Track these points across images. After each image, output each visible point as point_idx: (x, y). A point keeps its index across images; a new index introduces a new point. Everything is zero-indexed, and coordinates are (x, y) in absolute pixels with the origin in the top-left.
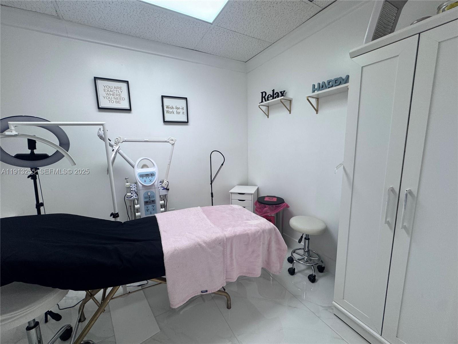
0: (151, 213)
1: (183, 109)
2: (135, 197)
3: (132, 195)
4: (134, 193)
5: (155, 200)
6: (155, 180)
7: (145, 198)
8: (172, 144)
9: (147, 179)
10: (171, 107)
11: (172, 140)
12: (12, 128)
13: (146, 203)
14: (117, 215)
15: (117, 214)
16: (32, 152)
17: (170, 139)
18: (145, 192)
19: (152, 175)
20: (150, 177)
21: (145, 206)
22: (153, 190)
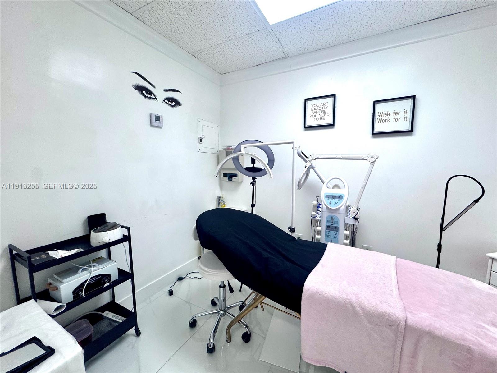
0: (331, 240)
1: (405, 113)
2: (319, 218)
3: (317, 215)
4: (320, 214)
5: (338, 227)
6: (342, 204)
7: (328, 222)
8: (371, 163)
9: (333, 201)
10: (387, 114)
11: (372, 157)
12: (242, 149)
13: (328, 227)
14: (293, 230)
16: (253, 166)
17: (368, 157)
18: (328, 215)
19: (340, 197)
20: (337, 200)
21: (326, 231)
22: (337, 215)
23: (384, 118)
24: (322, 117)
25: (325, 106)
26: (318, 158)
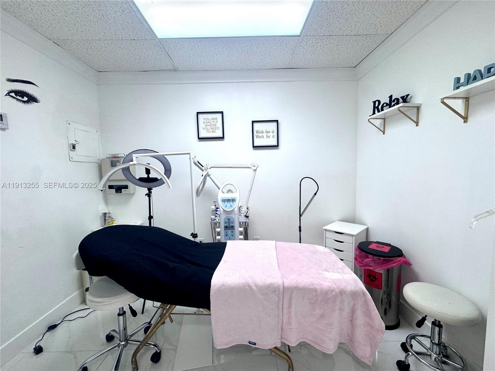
0: (230, 238)
1: (273, 132)
2: (218, 221)
3: (216, 218)
4: (218, 217)
5: (234, 226)
6: (235, 206)
7: (225, 223)
8: (254, 170)
9: (228, 204)
10: (261, 132)
11: (254, 166)
12: (134, 159)
13: (226, 227)
14: (196, 236)
15: (196, 234)
16: (148, 176)
17: (252, 165)
18: (226, 216)
19: (233, 200)
20: (231, 203)
21: (225, 230)
22: (233, 216)
23: (260, 135)
24: (214, 130)
25: (215, 121)
26: (213, 167)
